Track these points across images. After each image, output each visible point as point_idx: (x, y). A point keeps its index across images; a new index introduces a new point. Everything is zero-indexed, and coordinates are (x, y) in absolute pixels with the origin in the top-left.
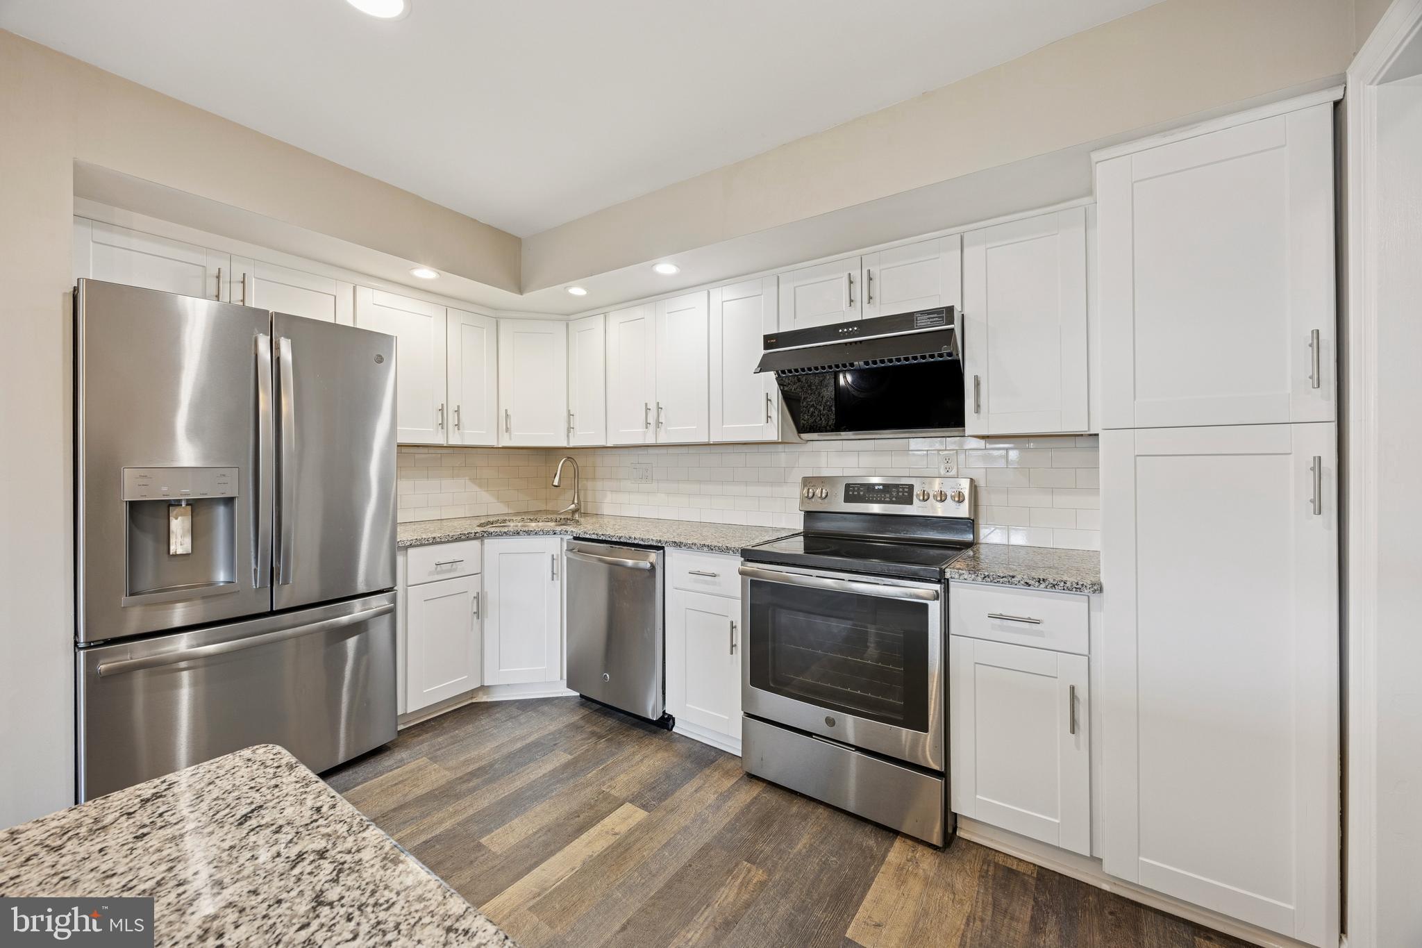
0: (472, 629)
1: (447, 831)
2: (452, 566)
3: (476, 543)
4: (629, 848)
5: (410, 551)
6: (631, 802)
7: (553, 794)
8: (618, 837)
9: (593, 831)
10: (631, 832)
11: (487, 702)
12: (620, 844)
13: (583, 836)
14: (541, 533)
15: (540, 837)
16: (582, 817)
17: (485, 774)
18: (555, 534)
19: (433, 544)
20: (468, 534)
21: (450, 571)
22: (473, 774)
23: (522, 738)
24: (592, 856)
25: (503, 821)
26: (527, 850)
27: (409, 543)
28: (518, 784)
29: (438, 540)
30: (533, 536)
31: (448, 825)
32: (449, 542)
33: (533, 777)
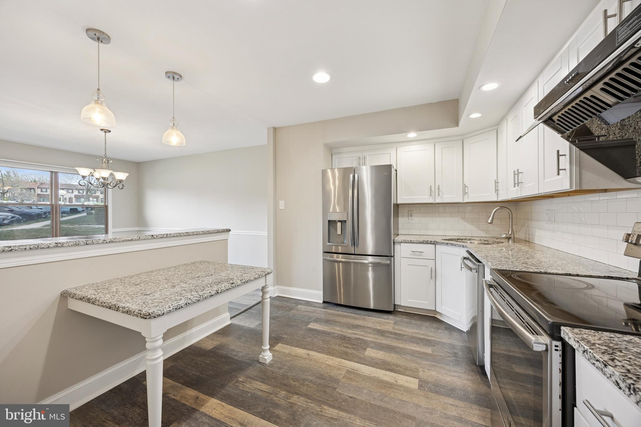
0: (430, 283)
1: (367, 340)
2: (420, 253)
3: (433, 246)
4: (391, 388)
5: (402, 244)
6: (420, 381)
7: (403, 356)
8: (395, 382)
9: (392, 374)
10: (401, 386)
11: (439, 319)
12: (391, 384)
13: (388, 372)
14: (457, 245)
15: (379, 361)
16: (398, 368)
17: (398, 336)
18: (463, 247)
19: (410, 243)
20: (427, 241)
21: (419, 255)
22: (396, 334)
23: (429, 336)
24: (380, 378)
25: (380, 349)
26: (371, 360)
27: (400, 241)
28: (401, 345)
29: (413, 242)
30: (454, 247)
31: (368, 339)
32: (417, 243)
33: (408, 347)
